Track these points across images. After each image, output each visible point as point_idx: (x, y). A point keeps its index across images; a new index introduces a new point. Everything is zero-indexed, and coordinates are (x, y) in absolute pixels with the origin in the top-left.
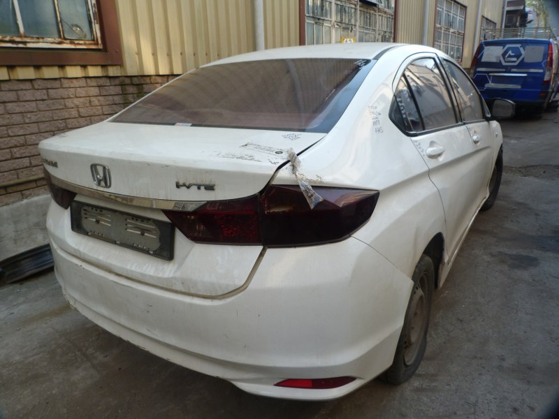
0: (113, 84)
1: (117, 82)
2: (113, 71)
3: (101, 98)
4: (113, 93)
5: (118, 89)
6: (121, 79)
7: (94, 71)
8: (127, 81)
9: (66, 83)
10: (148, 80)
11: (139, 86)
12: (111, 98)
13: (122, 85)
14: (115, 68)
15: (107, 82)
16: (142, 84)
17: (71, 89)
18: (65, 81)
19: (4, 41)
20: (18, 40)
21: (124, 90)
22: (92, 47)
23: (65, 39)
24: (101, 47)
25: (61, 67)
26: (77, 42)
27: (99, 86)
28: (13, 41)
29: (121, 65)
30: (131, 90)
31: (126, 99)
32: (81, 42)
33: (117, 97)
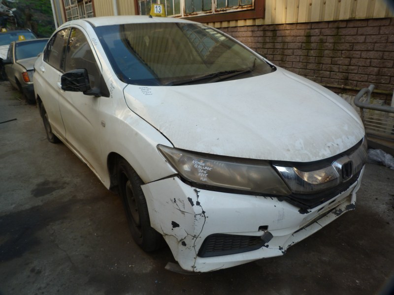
0: (259, 30)
1: (261, 28)
2: (258, 22)
3: (252, 38)
4: (258, 36)
5: (261, 33)
6: (263, 27)
7: (249, 22)
8: (267, 28)
9: (239, 29)
10: (281, 27)
11: (274, 31)
12: (257, 38)
13: (264, 31)
14: (259, 20)
15: (256, 28)
16: (276, 30)
17: (241, 33)
18: (238, 28)
19: (221, 11)
20: (225, 9)
21: (264, 34)
22: (249, 8)
23: (240, 6)
24: (253, 8)
25: (237, 21)
26: (244, 7)
27: (252, 31)
28: (223, 11)
29: (263, 18)
30: (269, 34)
31: (265, 40)
32: (246, 6)
33: (260, 38)
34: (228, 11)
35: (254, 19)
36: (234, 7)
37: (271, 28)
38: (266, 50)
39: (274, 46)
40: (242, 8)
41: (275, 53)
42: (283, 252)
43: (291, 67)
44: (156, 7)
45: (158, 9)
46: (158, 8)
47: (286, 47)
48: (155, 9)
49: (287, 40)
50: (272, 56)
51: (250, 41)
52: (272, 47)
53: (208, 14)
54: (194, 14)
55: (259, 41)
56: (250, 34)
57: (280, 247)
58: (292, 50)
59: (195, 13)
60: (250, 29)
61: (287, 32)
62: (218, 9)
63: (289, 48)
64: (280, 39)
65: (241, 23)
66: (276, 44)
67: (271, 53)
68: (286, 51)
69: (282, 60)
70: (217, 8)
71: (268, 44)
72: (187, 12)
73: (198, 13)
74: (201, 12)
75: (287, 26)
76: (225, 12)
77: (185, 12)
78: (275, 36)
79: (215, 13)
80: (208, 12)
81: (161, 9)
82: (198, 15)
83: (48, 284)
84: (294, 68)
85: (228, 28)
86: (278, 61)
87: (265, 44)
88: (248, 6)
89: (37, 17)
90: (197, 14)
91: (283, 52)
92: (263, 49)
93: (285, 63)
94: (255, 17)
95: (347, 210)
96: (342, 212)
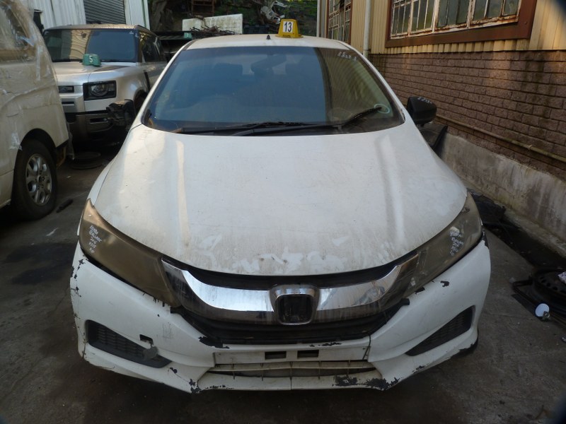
0: (521, 59)
1: (524, 57)
2: (520, 46)
3: (509, 72)
4: (518, 69)
5: (522, 65)
6: (527, 54)
7: (508, 46)
8: (532, 56)
9: (495, 56)
10: (553, 57)
11: (542, 61)
12: (515, 73)
13: (528, 61)
14: (521, 42)
15: (517, 56)
16: (545, 61)
17: (496, 62)
18: (495, 54)
19: (476, 24)
20: (481, 22)
21: (527, 67)
22: (512, 21)
23: (501, 16)
24: (516, 20)
25: (493, 41)
26: (505, 18)
27: (512, 61)
28: (480, 24)
29: (528, 38)
30: (534, 67)
31: (525, 77)
32: (508, 17)
33: (520, 74)
34: (485, 25)
35: (515, 40)
36: (494, 19)
37: (538, 56)
38: (525, 94)
39: (537, 89)
40: (504, 20)
41: (535, 102)
42: (192, 389)
43: (555, 129)
44: (286, 24)
45: (288, 28)
46: (288, 26)
47: (553, 94)
48: (284, 27)
49: (557, 81)
50: (531, 106)
51: (506, 77)
52: (533, 91)
53: (461, 29)
54: (446, 29)
55: (518, 79)
56: (506, 65)
57: (191, 380)
58: (561, 99)
59: (447, 27)
60: (509, 56)
61: (560, 65)
62: (474, 22)
63: (557, 94)
64: (546, 78)
65: (498, 46)
66: (540, 86)
67: (531, 101)
68: (552, 100)
69: (543, 116)
70: (473, 20)
71: (529, 84)
72: (440, 25)
73: (450, 27)
74: (453, 26)
75: (562, 53)
76: (481, 26)
77: (437, 26)
78: (541, 71)
79: (469, 28)
80: (462, 25)
81: (292, 26)
82: (451, 30)
83: (20, 318)
84: (560, 132)
85: (481, 52)
86: (537, 116)
87: (525, 85)
88: (511, 17)
89: (307, 25)
90: (449, 29)
91: (548, 101)
92: (520, 93)
93: (547, 122)
94: (516, 37)
95: (368, 385)
96: (355, 384)
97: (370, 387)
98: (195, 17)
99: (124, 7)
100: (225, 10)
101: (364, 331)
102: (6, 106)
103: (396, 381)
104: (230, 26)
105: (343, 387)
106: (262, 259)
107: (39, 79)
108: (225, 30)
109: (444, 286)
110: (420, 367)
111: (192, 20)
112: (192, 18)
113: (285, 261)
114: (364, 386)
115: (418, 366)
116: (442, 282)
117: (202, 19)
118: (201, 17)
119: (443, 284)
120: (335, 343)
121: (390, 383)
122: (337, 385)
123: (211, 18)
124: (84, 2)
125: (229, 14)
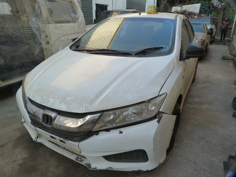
42: (35, 140)
45: (151, 9)
95: (86, 165)
96: (81, 162)
97: (86, 166)
98: (178, 6)
99: (145, 2)
100: (194, 2)
101: (75, 139)
102: (59, 37)
103: (96, 168)
104: (194, 9)
105: (76, 161)
106: (42, 98)
107: (76, 29)
108: (191, 11)
109: (119, 133)
110: (111, 168)
111: (177, 7)
112: (177, 6)
113: (48, 101)
114: (84, 164)
115: (110, 167)
116: (120, 131)
117: (181, 6)
118: (181, 5)
119: (119, 132)
120: (67, 140)
121: (92, 167)
122: (75, 159)
123: (185, 6)
124: (127, 1)
125: (195, 4)
